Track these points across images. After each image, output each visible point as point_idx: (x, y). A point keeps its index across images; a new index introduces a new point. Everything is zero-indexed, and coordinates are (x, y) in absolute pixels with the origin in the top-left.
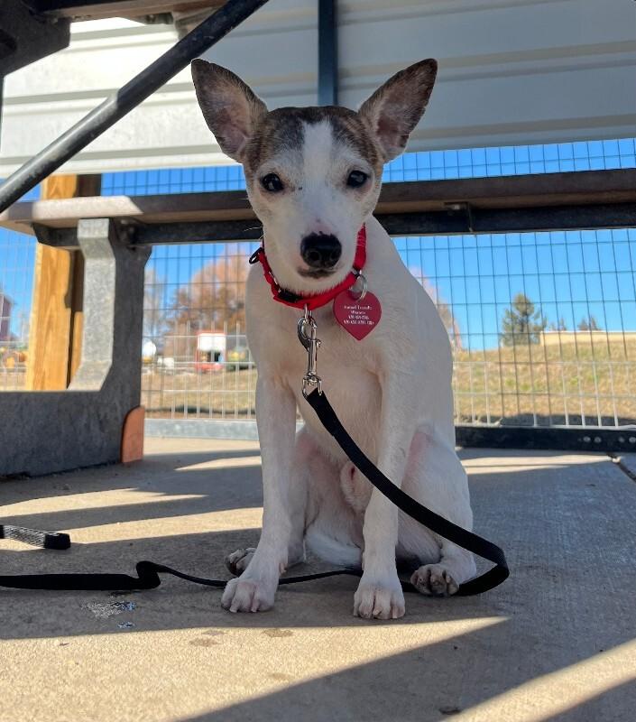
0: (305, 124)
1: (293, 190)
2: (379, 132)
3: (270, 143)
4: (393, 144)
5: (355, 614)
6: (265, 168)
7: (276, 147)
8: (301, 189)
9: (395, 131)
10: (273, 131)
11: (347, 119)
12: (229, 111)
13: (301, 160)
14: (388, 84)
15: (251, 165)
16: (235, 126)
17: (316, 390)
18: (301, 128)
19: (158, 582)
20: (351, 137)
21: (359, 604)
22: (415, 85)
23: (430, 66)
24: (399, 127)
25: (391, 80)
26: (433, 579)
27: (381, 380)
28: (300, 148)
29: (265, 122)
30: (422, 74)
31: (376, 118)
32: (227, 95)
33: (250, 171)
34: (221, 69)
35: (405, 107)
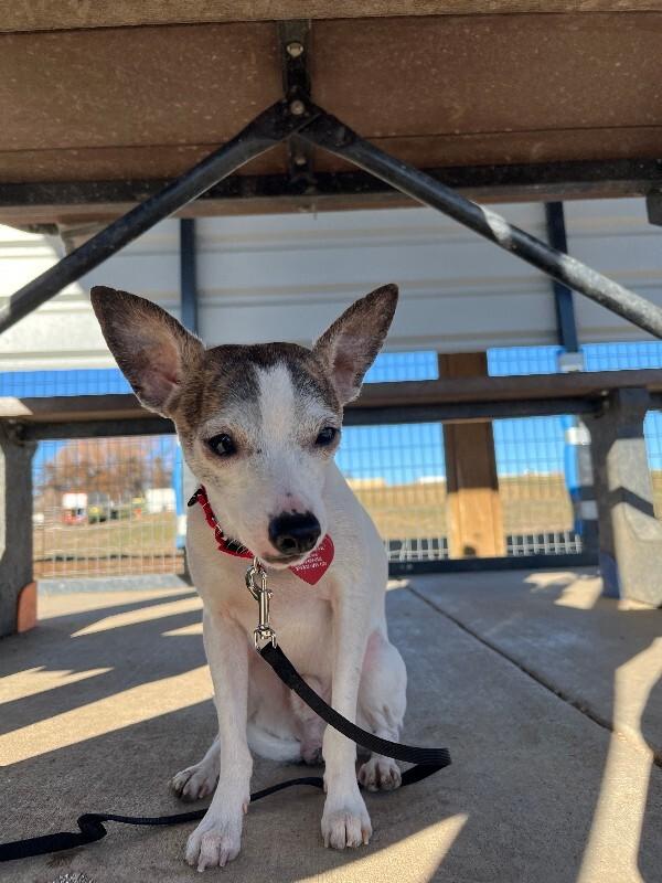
0: (257, 369)
1: (250, 452)
2: (335, 371)
3: (215, 394)
4: (348, 383)
5: (326, 846)
6: (212, 426)
7: (224, 400)
8: (259, 452)
9: (351, 369)
10: (217, 378)
11: (304, 360)
12: (148, 352)
13: (258, 415)
14: (347, 315)
15: (188, 421)
16: (155, 370)
17: (271, 643)
18: (253, 374)
19: (104, 832)
20: (313, 383)
21: (330, 834)
22: (374, 316)
23: (390, 293)
24: (355, 364)
25: (349, 310)
26: (383, 779)
27: (334, 605)
28: (255, 400)
29: (205, 365)
30: (381, 303)
31: (332, 356)
32: (145, 332)
33: (188, 428)
34: (136, 298)
35: (361, 341)
